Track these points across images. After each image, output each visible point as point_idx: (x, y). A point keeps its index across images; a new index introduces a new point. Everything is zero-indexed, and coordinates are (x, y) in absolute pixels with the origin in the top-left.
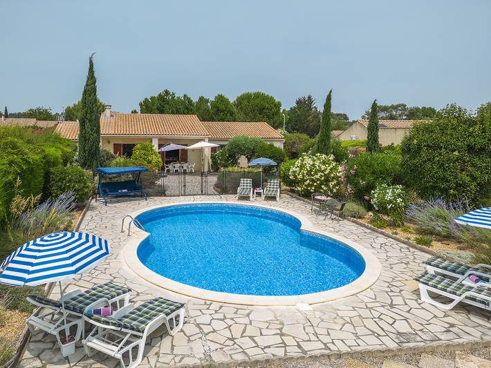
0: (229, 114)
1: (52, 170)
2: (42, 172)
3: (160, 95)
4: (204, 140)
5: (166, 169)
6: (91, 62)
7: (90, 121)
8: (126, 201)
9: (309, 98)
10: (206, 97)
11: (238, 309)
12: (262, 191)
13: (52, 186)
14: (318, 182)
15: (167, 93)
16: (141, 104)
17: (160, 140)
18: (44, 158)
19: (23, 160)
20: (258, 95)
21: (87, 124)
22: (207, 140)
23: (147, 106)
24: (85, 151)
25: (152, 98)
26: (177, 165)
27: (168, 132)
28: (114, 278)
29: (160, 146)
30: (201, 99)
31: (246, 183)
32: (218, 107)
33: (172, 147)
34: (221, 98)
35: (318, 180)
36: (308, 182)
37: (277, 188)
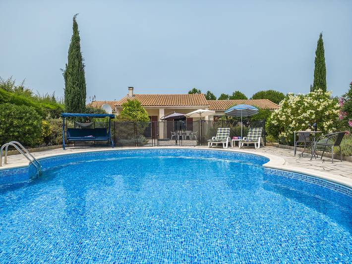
5: (172, 136)
12: (239, 140)
14: (307, 122)
15: (195, 91)
17: (166, 110)
27: (173, 104)
31: (223, 132)
35: (307, 119)
36: (294, 122)
37: (258, 137)
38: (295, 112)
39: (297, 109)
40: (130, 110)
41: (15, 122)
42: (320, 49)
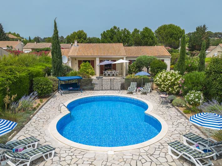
0: (150, 39)
1: (34, 79)
2: (28, 81)
3: (111, 29)
4: (123, 59)
5: (104, 73)
6: (55, 22)
7: (56, 53)
8: (73, 93)
9: (204, 26)
10: (138, 29)
11: (81, 151)
12: (141, 89)
13: (33, 87)
14: (168, 86)
15: (115, 28)
16: (101, 35)
17: (100, 58)
18: (29, 74)
19: (15, 77)
20: (171, 26)
21: (55, 55)
22: (125, 58)
23: (104, 36)
24: (55, 68)
25: (107, 31)
26: (109, 72)
27: (104, 54)
28: (41, 133)
29: (101, 61)
30: (136, 30)
31: (133, 85)
32: (144, 35)
33: (106, 62)
34: (147, 30)
35: (168, 85)
36: (163, 85)
37: (149, 88)
38: (163, 81)
39: (165, 80)
40: (85, 69)
41: (45, 87)
42: (184, 40)
